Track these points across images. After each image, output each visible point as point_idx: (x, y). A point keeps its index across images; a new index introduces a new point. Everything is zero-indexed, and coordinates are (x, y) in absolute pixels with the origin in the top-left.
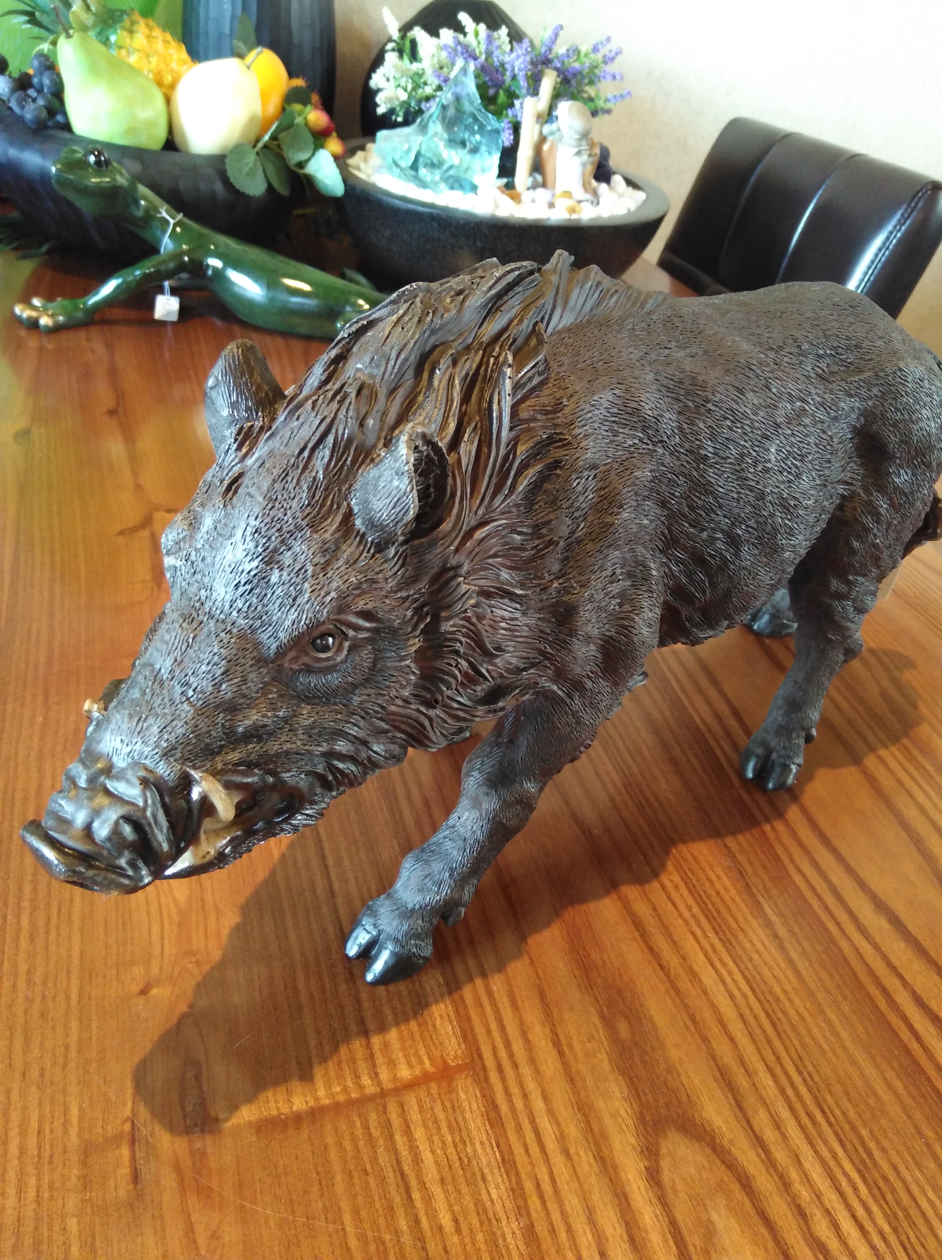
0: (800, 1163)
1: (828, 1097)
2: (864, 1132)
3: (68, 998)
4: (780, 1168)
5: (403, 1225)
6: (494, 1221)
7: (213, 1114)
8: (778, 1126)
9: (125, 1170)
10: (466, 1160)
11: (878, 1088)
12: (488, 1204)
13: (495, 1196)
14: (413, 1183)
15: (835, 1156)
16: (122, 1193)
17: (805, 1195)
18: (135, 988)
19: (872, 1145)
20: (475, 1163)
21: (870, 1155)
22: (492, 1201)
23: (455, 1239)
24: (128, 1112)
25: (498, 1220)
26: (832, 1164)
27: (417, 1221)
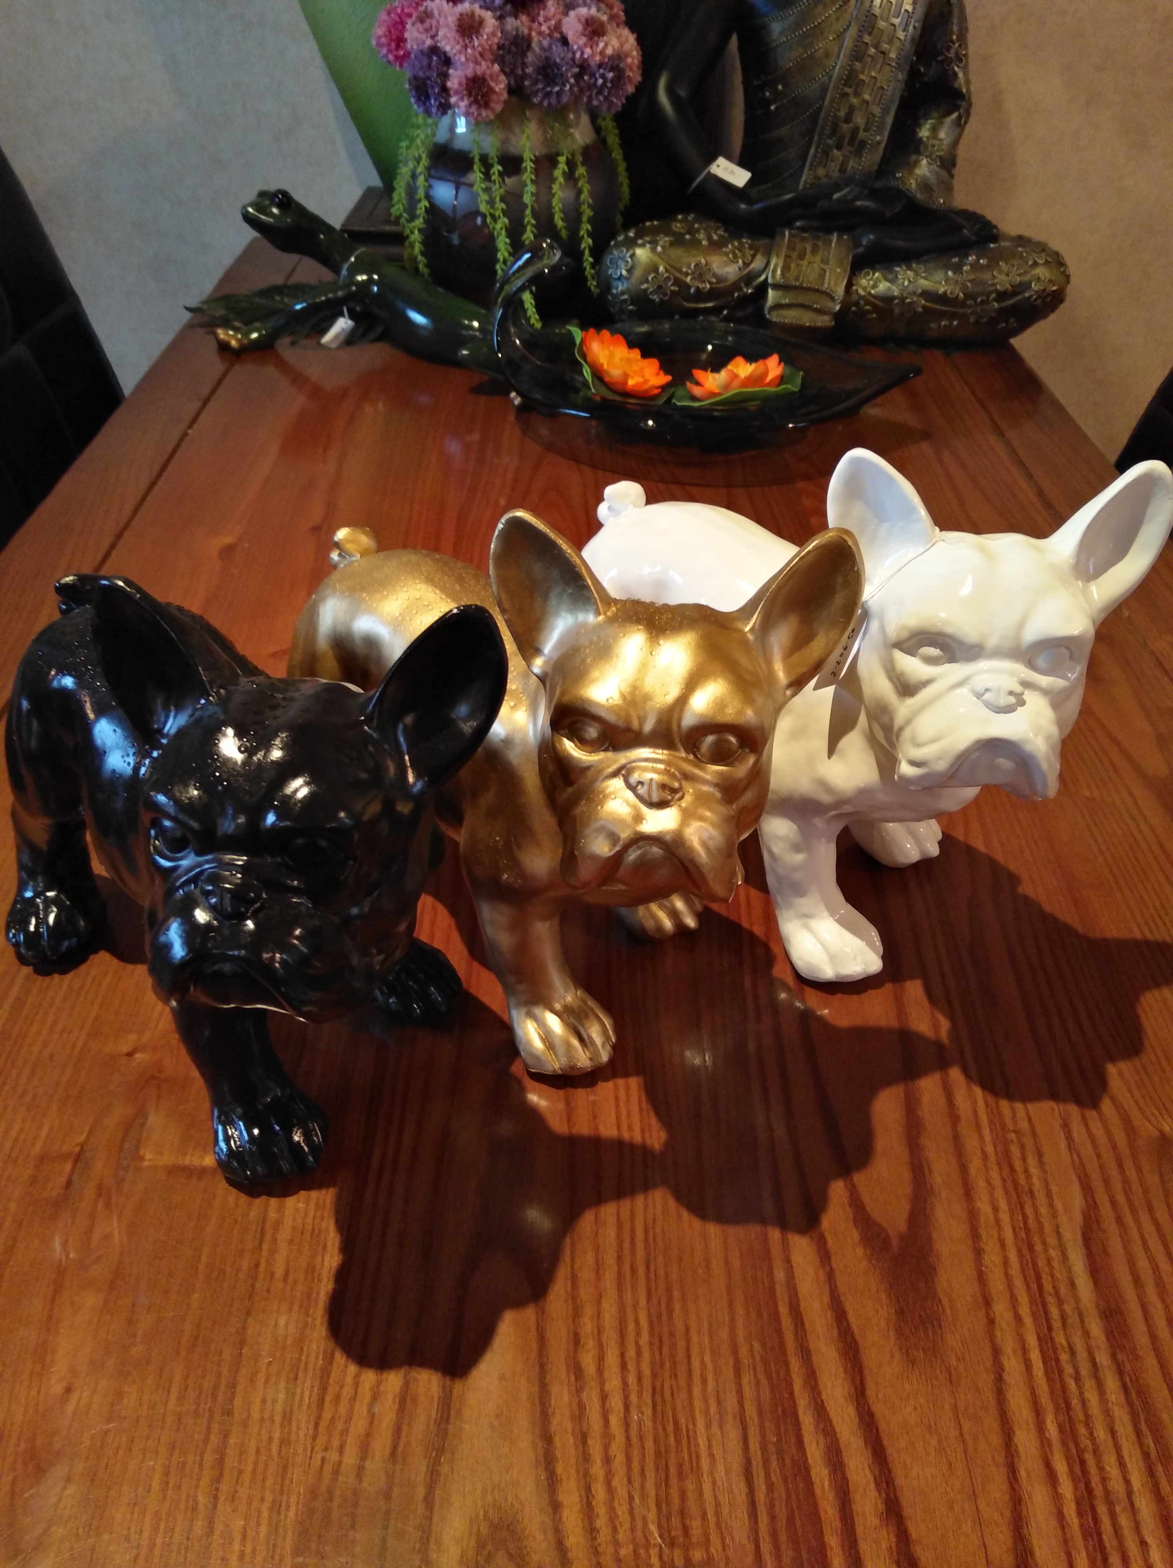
0: (599, 1302)
1: (660, 1259)
2: (676, 1294)
3: (74, 1046)
4: (579, 1302)
5: (245, 1265)
6: (316, 1280)
7: (142, 1153)
8: (598, 1269)
9: (63, 1179)
10: (317, 1231)
11: (714, 1262)
12: (318, 1267)
13: (326, 1263)
14: (268, 1237)
15: (635, 1306)
16: (54, 1193)
17: (587, 1326)
18: (125, 1049)
19: (677, 1307)
20: (323, 1235)
21: (670, 1312)
22: (323, 1266)
23: (280, 1285)
24: (81, 1138)
25: (320, 1280)
26: (629, 1311)
27: (257, 1265)
